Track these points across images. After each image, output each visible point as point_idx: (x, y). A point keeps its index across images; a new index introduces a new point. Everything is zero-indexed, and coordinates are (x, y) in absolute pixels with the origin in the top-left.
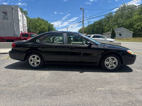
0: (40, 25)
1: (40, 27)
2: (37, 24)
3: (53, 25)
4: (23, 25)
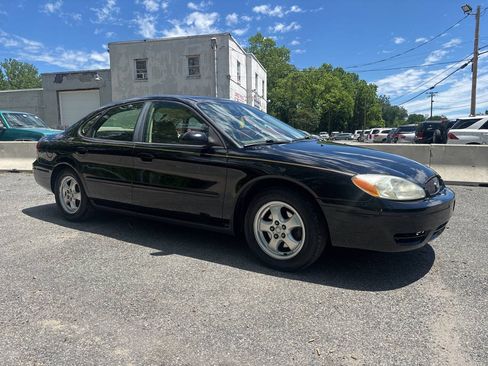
0: (328, 89)
1: (328, 96)
2: (318, 86)
3: (376, 87)
4: (247, 91)
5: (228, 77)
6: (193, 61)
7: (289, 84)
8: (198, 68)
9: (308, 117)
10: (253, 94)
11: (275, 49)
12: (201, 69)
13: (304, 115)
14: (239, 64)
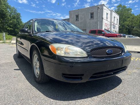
4: (110, 22)
5: (103, 18)
6: (92, 14)
7: (131, 20)
8: (93, 16)
9: (138, 31)
10: (113, 23)
11: (126, 9)
12: (94, 16)
13: (136, 30)
14: (107, 14)
